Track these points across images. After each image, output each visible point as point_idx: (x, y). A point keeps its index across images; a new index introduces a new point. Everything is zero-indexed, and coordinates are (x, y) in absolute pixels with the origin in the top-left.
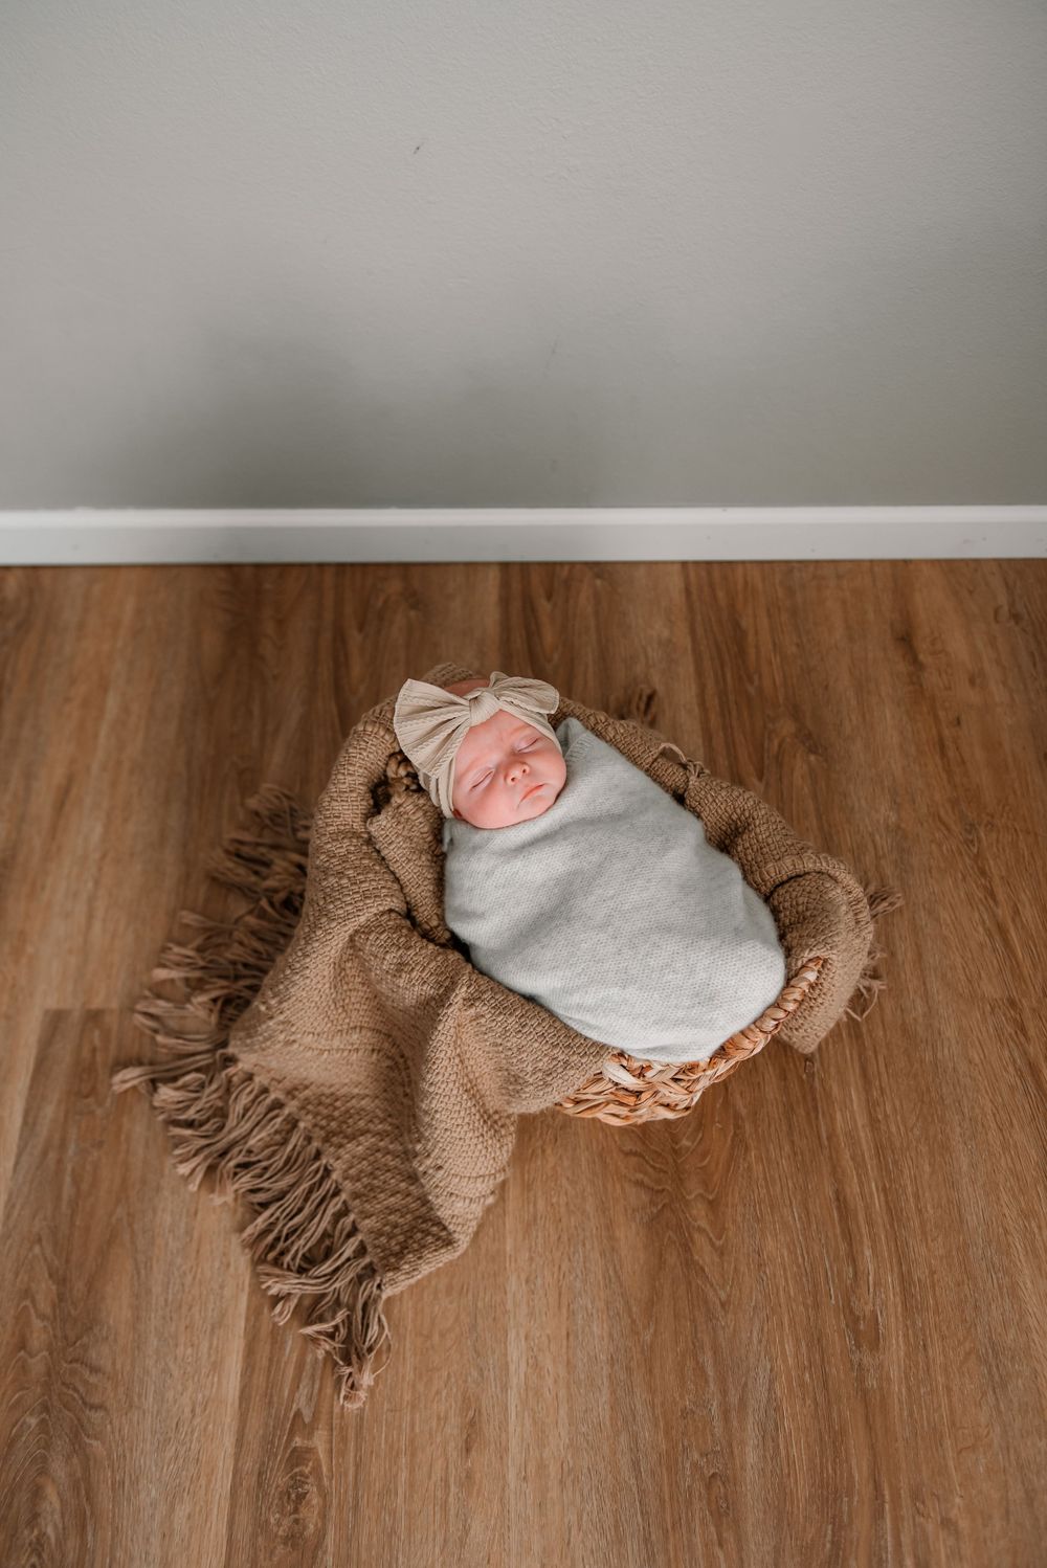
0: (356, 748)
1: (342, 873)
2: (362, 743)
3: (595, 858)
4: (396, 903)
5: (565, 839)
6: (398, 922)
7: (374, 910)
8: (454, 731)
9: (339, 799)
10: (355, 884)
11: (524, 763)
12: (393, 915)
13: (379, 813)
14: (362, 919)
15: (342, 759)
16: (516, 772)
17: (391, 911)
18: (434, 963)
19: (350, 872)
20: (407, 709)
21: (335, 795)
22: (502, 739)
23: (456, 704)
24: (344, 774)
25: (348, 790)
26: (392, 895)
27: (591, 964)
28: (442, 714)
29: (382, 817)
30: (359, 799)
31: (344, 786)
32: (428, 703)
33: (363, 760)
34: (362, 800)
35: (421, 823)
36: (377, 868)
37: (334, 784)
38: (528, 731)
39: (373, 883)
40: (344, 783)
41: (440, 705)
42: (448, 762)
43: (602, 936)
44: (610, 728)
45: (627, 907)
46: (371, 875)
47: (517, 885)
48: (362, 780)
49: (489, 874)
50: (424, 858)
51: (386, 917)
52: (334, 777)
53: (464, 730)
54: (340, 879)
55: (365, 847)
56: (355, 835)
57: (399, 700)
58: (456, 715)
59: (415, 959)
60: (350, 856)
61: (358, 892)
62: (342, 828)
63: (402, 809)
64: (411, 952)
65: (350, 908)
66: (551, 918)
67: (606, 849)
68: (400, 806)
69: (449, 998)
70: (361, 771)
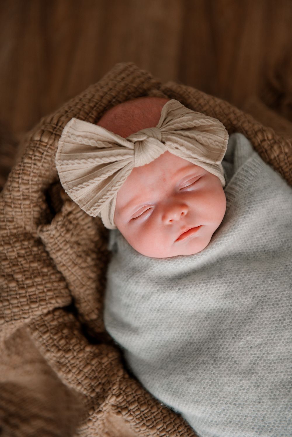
0: (31, 158)
1: (12, 276)
2: (37, 154)
3: (248, 301)
4: (60, 302)
5: (220, 276)
6: (61, 320)
7: (39, 313)
8: (115, 173)
9: (13, 206)
10: (23, 288)
11: (184, 206)
12: (57, 313)
13: (48, 222)
14: (27, 321)
15: (17, 168)
16: (175, 216)
17: (56, 309)
18: (89, 367)
19: (19, 277)
20: (69, 147)
21: (9, 201)
22: (164, 180)
23: (120, 146)
24: (18, 182)
25: (22, 197)
26: (57, 297)
27: (232, 406)
28: (104, 156)
29: (52, 227)
30: (32, 206)
31: (18, 194)
32: (92, 143)
33: (37, 169)
34: (34, 207)
35: (89, 228)
36: (45, 270)
37: (9, 191)
38: (192, 172)
39: (39, 287)
40: (19, 191)
41: (104, 146)
42: (109, 200)
43: (245, 383)
44: (276, 147)
45: (271, 357)
46: (38, 280)
47: (171, 312)
48: (36, 188)
49: (145, 297)
50: (89, 259)
51: (50, 317)
52: (9, 184)
53: (126, 173)
54: (10, 281)
55: (35, 249)
56: (28, 236)
57: (63, 136)
58: (119, 158)
59: (72, 362)
60: (20, 259)
61: (25, 296)
62: (15, 231)
63: (71, 217)
64: (69, 355)
65: (16, 310)
66: (199, 351)
67: (259, 293)
68: (70, 213)
69: (100, 405)
70: (36, 179)
